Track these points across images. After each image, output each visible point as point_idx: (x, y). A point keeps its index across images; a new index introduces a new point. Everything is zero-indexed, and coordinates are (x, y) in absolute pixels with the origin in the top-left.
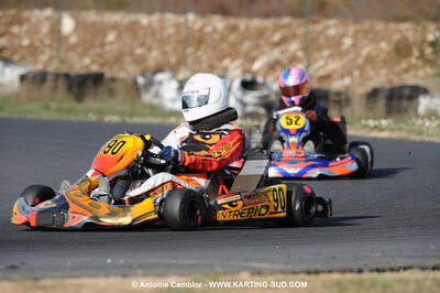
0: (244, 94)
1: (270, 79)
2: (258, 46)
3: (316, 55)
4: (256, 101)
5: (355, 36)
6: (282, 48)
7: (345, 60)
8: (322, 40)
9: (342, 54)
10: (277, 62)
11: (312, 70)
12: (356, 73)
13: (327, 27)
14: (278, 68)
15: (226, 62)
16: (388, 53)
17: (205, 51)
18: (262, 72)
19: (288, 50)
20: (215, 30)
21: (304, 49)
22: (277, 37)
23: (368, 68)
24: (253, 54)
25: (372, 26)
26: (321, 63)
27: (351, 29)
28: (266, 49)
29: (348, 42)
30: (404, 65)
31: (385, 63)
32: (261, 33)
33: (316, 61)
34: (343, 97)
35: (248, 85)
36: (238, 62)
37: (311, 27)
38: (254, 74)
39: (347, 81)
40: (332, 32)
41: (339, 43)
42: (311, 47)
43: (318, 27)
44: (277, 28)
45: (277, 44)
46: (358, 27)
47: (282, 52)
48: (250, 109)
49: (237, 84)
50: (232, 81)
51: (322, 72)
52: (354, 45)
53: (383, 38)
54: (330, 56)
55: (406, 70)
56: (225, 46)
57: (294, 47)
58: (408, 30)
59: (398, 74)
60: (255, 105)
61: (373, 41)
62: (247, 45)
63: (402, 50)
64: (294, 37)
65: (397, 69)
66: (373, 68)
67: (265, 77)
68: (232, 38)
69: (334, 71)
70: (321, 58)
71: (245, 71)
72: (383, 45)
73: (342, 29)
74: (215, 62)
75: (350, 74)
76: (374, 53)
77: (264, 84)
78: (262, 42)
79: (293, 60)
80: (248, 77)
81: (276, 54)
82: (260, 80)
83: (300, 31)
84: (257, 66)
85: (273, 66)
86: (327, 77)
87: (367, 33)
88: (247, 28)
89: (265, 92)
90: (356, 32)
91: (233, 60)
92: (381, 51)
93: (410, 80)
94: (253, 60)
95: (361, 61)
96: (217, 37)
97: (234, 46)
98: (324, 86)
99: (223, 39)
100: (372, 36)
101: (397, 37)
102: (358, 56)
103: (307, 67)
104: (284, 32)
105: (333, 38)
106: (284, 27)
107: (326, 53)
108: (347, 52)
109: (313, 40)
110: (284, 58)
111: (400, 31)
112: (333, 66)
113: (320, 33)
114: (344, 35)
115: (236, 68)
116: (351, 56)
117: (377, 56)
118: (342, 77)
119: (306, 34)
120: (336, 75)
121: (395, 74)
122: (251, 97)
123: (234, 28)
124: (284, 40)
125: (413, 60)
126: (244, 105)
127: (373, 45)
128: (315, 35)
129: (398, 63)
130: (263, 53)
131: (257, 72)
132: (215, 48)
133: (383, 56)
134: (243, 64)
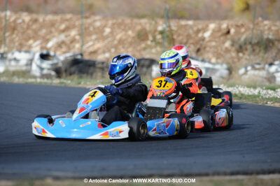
0: (42, 62)
1: (58, 53)
2: (51, 32)
3: (88, 38)
4: (49, 67)
5: (112, 27)
6: (66, 33)
7: (106, 42)
8: (91, 29)
9: (104, 38)
10: (63, 42)
11: (85, 48)
12: (113, 50)
13: (95, 21)
14: (63, 46)
15: (31, 42)
16: (133, 38)
17: (17, 35)
18: (53, 49)
19: (69, 35)
20: (23, 21)
21: (80, 35)
22: (63, 27)
23: (120, 47)
24: (48, 37)
25: (123, 21)
26: (91, 43)
27: (110, 22)
28: (56, 34)
29: (108, 30)
30: (143, 45)
31: (131, 44)
32: (52, 24)
33: (87, 42)
34: (105, 65)
35: (44, 57)
36: (38, 42)
37: (84, 21)
38: (48, 50)
39: (107, 55)
40: (98, 24)
41: (103, 31)
42: (84, 33)
43: (89, 21)
44: (63, 21)
45: (63, 31)
46: (114, 21)
47: (66, 36)
48: (45, 72)
49: (37, 56)
50: (34, 54)
51: (91, 49)
52: (112, 33)
53: (130, 29)
54: (96, 39)
55: (145, 49)
56: (30, 32)
57: (73, 33)
58: (146, 23)
59: (140, 51)
60: (49, 69)
61: (123, 30)
62: (44, 31)
63: (142, 36)
64: (74, 27)
65: (139, 48)
66: (123, 47)
67: (55, 52)
68: (34, 27)
69: (99, 49)
70: (91, 40)
71: (42, 48)
72: (130, 33)
73: (103, 23)
74: (23, 42)
75: (109, 51)
76: (124, 38)
77: (55, 56)
78: (53, 30)
79: (73, 41)
80: (45, 52)
81: (62, 37)
82: (52, 53)
83: (77, 23)
84: (50, 45)
85: (60, 45)
86: (95, 52)
87: (120, 25)
88: (44, 21)
89: (55, 61)
90: (114, 24)
91: (35, 41)
92: (129, 36)
93: (147, 55)
94: (47, 41)
95: (116, 42)
96: (25, 26)
97: (36, 32)
98: (93, 58)
99: (28, 27)
100: (123, 27)
101: (139, 28)
102: (115, 39)
103: (82, 46)
104: (67, 23)
105: (98, 28)
106: (67, 20)
107: (94, 37)
108: (107, 37)
109: (86, 29)
110: (67, 40)
111: (140, 24)
112: (98, 45)
113: (90, 24)
114: (105, 26)
115: (37, 46)
116: (110, 39)
117: (126, 40)
118: (104, 52)
119: (82, 25)
120: (100, 51)
121: (137, 51)
122: (46, 64)
123: (36, 21)
124: (67, 29)
125: (149, 43)
126: (42, 69)
127: (124, 33)
128: (87, 26)
129: (140, 44)
130: (54, 37)
131: (50, 48)
132: (23, 33)
133: (130, 40)
134: (41, 44)
